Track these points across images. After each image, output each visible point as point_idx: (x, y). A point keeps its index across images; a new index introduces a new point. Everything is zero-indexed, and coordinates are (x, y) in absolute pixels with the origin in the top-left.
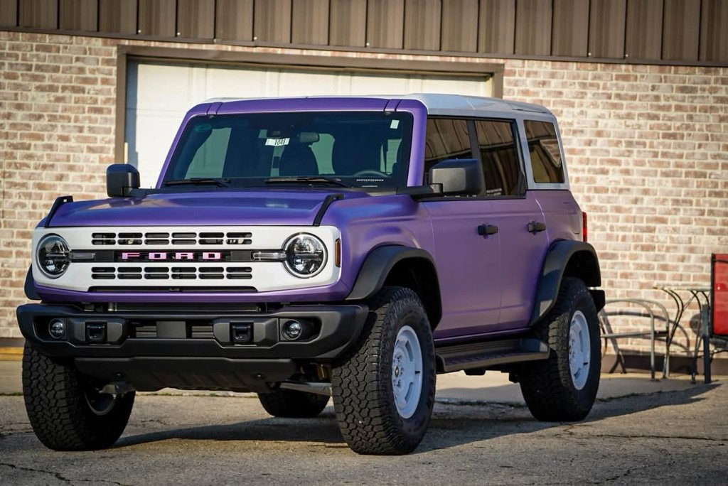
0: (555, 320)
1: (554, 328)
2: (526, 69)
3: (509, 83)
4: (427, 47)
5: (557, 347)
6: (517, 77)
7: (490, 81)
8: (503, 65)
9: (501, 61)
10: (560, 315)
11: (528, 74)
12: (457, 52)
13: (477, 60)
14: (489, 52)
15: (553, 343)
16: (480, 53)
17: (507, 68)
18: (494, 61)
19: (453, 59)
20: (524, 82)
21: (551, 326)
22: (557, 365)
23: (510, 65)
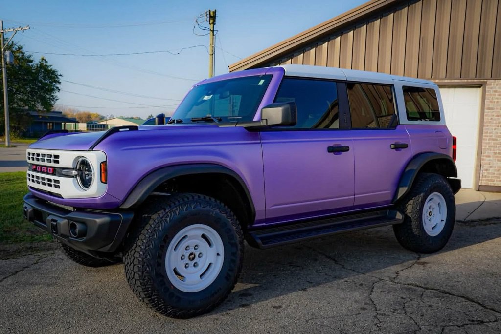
0: (412, 199)
1: (411, 204)
2: (496, 83)
3: (488, 88)
4: (455, 77)
5: (412, 215)
6: (492, 86)
7: (481, 88)
8: (486, 82)
9: (486, 80)
10: (415, 196)
11: (497, 85)
12: (467, 78)
13: (476, 81)
14: (480, 77)
15: (409, 213)
16: (477, 78)
17: (488, 83)
18: (482, 80)
19: (466, 81)
20: (495, 87)
21: (409, 203)
22: (411, 225)
23: (489, 81)
